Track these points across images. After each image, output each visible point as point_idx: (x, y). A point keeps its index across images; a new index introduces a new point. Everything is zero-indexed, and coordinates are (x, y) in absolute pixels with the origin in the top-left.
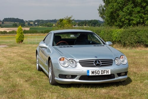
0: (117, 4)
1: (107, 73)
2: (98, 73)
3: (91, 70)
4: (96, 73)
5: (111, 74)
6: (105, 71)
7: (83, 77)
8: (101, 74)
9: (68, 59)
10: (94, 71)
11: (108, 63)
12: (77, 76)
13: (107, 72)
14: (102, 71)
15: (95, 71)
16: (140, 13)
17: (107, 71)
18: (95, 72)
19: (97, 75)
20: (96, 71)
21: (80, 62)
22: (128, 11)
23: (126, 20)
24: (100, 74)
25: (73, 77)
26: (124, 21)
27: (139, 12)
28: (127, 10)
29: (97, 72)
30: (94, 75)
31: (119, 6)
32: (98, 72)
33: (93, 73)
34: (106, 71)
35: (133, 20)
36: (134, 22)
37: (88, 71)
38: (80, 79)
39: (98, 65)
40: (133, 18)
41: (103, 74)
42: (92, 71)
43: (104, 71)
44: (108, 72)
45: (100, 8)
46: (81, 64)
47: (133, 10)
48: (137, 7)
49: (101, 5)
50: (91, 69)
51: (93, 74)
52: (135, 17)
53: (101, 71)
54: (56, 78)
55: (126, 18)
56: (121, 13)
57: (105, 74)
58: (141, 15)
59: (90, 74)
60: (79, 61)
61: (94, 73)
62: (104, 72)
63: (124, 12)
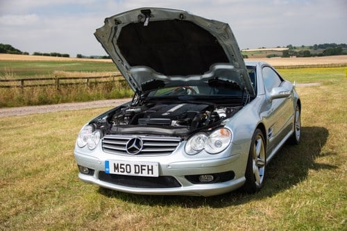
1: (150, 172)
2: (128, 171)
3: (112, 162)
4: (122, 170)
5: (159, 176)
6: (143, 168)
8: (136, 172)
10: (118, 165)
11: (168, 146)
12: (94, 171)
13: (149, 170)
14: (137, 167)
15: (121, 165)
17: (150, 168)
18: (121, 168)
19: (125, 173)
24: (133, 173)
25: (91, 172)
29: (124, 167)
30: (120, 173)
32: (128, 167)
33: (116, 168)
34: (146, 168)
37: (107, 163)
41: (140, 175)
42: (114, 164)
43: (142, 166)
44: (152, 170)
51: (117, 171)
53: (135, 166)
57: (145, 174)
59: (112, 171)
61: (120, 170)
62: (142, 170)
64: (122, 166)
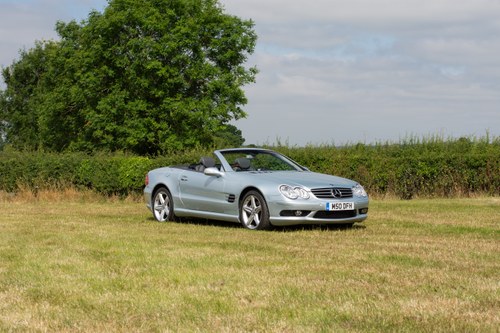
0: (80, 89)
2: (340, 207)
3: (331, 204)
6: (347, 205)
7: (320, 214)
8: (344, 208)
11: (346, 193)
12: (310, 212)
14: (344, 205)
15: (336, 204)
16: (146, 117)
18: (336, 206)
19: (339, 209)
21: (312, 192)
22: (114, 111)
23: (106, 136)
24: (342, 209)
25: (305, 213)
26: (102, 138)
27: (142, 114)
28: (109, 107)
29: (338, 205)
30: (336, 210)
31: (86, 96)
32: (340, 205)
33: (333, 206)
34: (349, 205)
35: (125, 135)
36: (131, 142)
37: (328, 204)
38: (314, 217)
39: (338, 196)
40: (128, 131)
41: (346, 209)
44: (351, 206)
46: (314, 194)
48: (137, 102)
50: (332, 202)
51: (334, 208)
52: (132, 127)
54: (271, 218)
55: (107, 128)
56: (91, 116)
57: (348, 209)
59: (331, 209)
60: (311, 190)
63: (99, 112)
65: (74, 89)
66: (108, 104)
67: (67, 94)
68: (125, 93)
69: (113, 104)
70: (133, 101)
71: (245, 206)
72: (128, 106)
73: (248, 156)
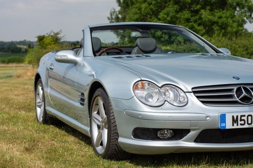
0: (148, 5)
2: (250, 122)
4: (243, 122)
9: (160, 86)
10: (237, 116)
12: (188, 131)
15: (241, 116)
16: (191, 22)
18: (241, 120)
19: (246, 126)
20: (244, 116)
21: (194, 92)
22: (169, 19)
25: (178, 133)
26: (161, 37)
27: (188, 20)
28: (165, 16)
29: (245, 118)
30: (240, 127)
31: (151, 9)
32: (250, 118)
33: (235, 121)
38: (196, 140)
39: (246, 100)
42: (233, 117)
45: (111, 15)
46: (198, 97)
47: (177, 16)
48: (184, 12)
49: (113, 10)
50: (230, 111)
51: (235, 125)
54: (121, 140)
58: (192, 26)
60: (193, 88)
61: (239, 122)
64: (243, 118)
65: (144, 6)
66: (165, 14)
67: (140, 9)
68: (176, 7)
69: (168, 14)
70: (182, 12)
71: (95, 113)
72: (178, 16)
73: (134, 34)
